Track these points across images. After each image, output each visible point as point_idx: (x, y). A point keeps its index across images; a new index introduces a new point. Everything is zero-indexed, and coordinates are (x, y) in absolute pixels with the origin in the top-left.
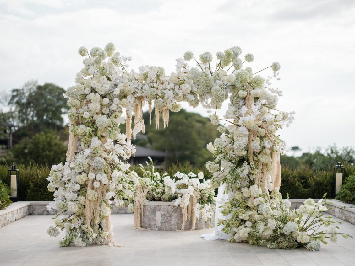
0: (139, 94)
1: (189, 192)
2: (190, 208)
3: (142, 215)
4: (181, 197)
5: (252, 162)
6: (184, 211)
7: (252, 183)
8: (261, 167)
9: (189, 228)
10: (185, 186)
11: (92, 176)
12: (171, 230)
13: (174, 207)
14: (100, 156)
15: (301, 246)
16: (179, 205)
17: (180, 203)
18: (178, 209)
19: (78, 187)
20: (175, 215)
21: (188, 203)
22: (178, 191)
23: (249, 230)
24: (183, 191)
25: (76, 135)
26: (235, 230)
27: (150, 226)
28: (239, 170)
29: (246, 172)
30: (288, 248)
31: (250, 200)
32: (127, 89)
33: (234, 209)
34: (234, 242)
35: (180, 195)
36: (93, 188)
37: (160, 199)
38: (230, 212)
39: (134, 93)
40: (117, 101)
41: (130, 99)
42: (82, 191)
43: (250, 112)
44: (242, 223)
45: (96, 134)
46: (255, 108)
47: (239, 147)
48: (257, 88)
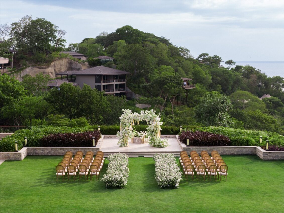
0: (134, 119)
1: (143, 136)
2: (143, 139)
3: (133, 140)
4: (141, 137)
7: (154, 135)
8: (156, 133)
9: (143, 143)
10: (142, 134)
11: (125, 134)
12: (139, 143)
14: (127, 130)
15: (162, 147)
18: (141, 139)
19: (123, 136)
20: (140, 140)
23: (153, 144)
24: (142, 135)
25: (122, 126)
27: (135, 142)
29: (153, 134)
30: (160, 147)
31: (154, 138)
32: (132, 118)
33: (151, 140)
37: (137, 137)
40: (130, 120)
41: (132, 120)
42: (124, 137)
43: (154, 123)
44: (152, 143)
45: (126, 126)
46: (155, 122)
47: (152, 129)
48: (156, 118)
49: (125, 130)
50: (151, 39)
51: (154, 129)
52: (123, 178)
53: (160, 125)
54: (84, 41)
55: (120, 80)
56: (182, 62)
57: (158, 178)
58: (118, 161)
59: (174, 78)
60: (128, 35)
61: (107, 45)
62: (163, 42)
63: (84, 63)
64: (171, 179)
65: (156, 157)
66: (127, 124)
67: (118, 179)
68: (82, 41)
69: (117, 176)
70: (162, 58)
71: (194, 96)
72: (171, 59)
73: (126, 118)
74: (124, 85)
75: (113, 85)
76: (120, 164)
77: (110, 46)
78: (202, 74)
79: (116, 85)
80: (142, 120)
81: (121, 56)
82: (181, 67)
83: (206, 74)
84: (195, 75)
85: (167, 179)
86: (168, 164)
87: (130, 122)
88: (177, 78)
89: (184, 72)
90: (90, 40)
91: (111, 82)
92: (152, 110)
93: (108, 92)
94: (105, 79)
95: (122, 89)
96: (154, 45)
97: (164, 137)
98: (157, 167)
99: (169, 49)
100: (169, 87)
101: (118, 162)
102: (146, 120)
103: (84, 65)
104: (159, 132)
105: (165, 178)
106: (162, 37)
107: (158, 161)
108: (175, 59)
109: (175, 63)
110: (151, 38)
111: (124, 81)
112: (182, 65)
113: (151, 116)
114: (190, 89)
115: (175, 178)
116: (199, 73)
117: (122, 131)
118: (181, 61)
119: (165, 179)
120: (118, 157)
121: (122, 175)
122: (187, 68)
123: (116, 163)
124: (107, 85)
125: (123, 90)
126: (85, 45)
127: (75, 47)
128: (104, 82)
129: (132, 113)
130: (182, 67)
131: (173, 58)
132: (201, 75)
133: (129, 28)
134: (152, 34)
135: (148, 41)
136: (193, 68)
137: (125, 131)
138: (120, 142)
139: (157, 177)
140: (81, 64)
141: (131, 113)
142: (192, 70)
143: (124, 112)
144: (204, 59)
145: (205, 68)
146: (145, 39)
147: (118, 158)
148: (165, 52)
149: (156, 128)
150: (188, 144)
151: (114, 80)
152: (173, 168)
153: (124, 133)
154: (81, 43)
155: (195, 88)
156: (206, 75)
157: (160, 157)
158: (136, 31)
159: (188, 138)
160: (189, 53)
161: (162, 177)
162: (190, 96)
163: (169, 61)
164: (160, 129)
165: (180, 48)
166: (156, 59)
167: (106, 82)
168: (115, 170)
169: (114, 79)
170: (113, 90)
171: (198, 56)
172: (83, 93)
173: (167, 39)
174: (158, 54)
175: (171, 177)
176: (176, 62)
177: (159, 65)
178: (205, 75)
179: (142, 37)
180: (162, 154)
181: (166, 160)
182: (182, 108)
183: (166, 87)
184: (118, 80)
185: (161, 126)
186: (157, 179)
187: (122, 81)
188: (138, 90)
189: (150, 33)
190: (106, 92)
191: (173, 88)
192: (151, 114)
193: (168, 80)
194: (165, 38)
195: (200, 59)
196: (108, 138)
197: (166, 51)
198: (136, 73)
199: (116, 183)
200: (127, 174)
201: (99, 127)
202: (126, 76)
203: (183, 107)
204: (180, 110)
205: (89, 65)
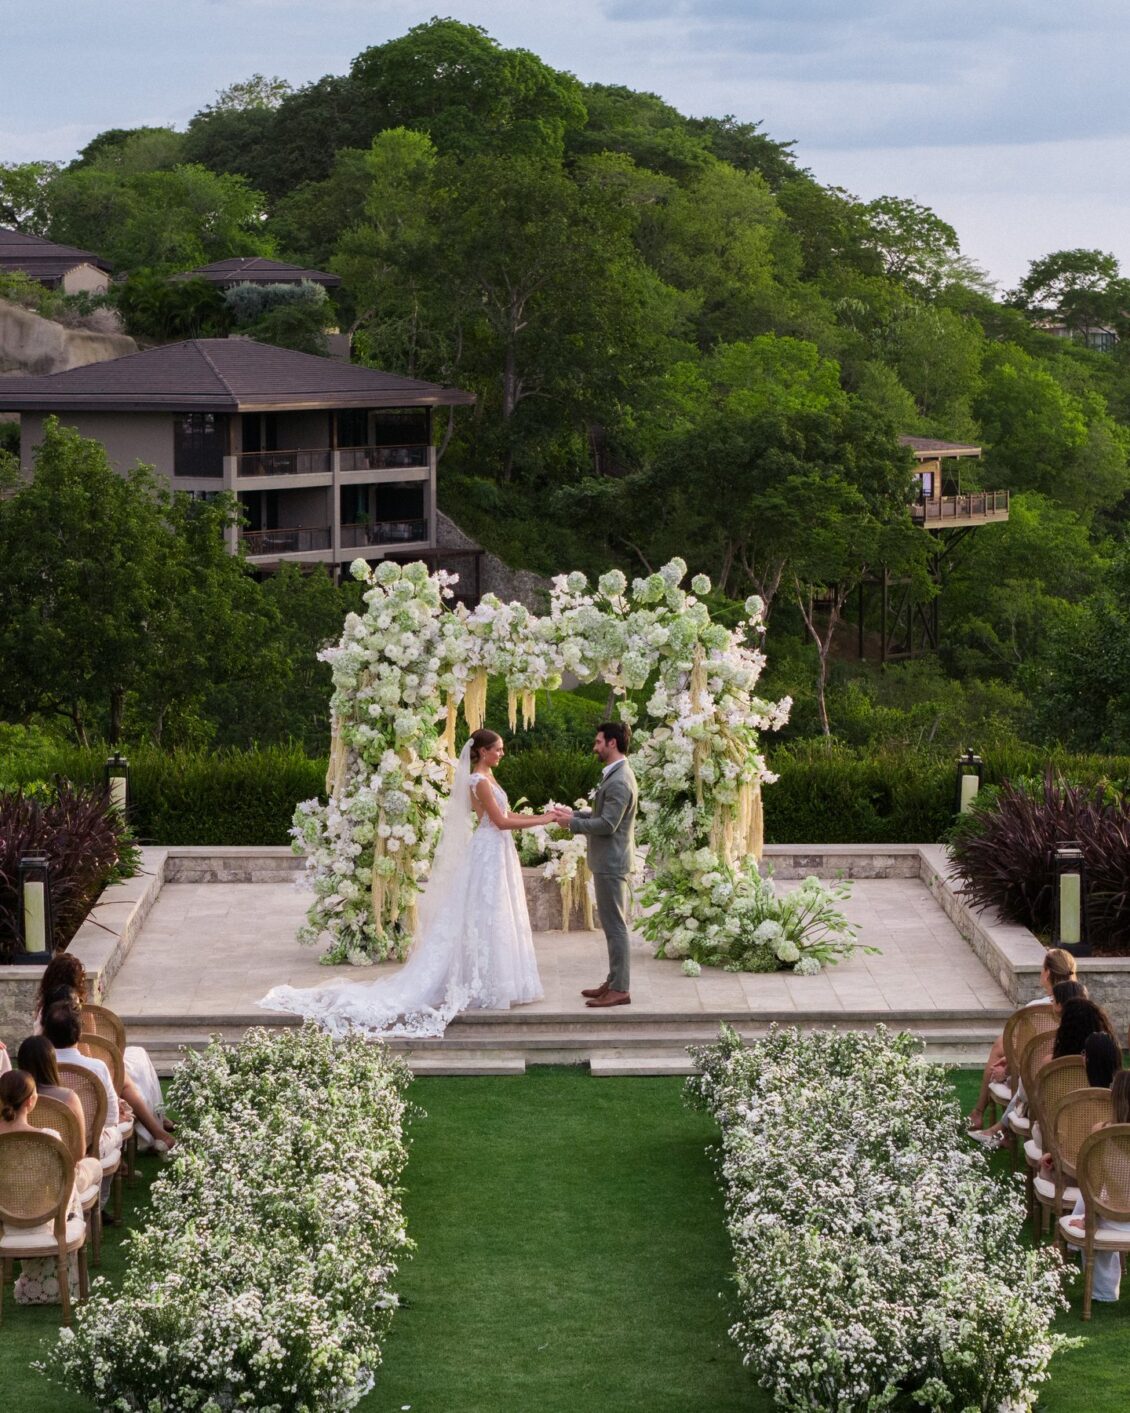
0: (475, 662)
1: (574, 849)
2: (577, 882)
4: (559, 858)
5: (701, 803)
6: (564, 890)
7: (701, 843)
8: (719, 811)
11: (384, 830)
13: (543, 879)
14: (400, 789)
15: (786, 967)
16: (554, 876)
17: (557, 872)
18: (552, 886)
19: (356, 850)
21: (573, 874)
22: (553, 845)
23: (690, 935)
24: (562, 844)
25: (349, 744)
26: (666, 934)
28: (674, 819)
29: (688, 822)
30: (761, 970)
31: (697, 876)
32: (452, 656)
33: (664, 894)
34: (665, 957)
35: (555, 855)
36: (386, 853)
38: (657, 900)
39: (465, 660)
40: (432, 678)
41: (459, 672)
42: (365, 858)
43: (697, 709)
44: (680, 921)
45: (391, 744)
46: (706, 700)
47: (675, 774)
48: (715, 651)
49: (377, 781)
50: (640, 130)
51: (694, 767)
52: (316, 1327)
53: (765, 727)
54: (93, 151)
55: (386, 452)
56: (895, 319)
57: (777, 1328)
58: (285, 1115)
59: (840, 439)
60: (453, 102)
61: (282, 182)
62: (742, 164)
63: (86, 311)
64: (933, 1344)
65: (729, 1065)
66: (408, 722)
67: (257, 1344)
68: (81, 158)
69: (244, 1304)
70: (733, 284)
71: (1002, 585)
72: (802, 297)
73: (393, 651)
74: (417, 489)
75: (324, 490)
76: (300, 1151)
77: (303, 193)
78: (1056, 418)
79: (348, 491)
80: (568, 673)
81: (389, 257)
82: (890, 363)
83: (1090, 413)
84: (998, 424)
85: (883, 1341)
86: (876, 1150)
87: (436, 702)
88: (868, 439)
89: (911, 401)
90: (144, 141)
91: (311, 470)
92: (677, 567)
93: (285, 548)
94: (263, 443)
95: (403, 529)
96: (664, 181)
97: (797, 865)
98: (746, 1185)
99: (783, 216)
100: (798, 502)
101: (276, 1127)
102: (610, 678)
103: (87, 333)
104: (749, 807)
105: (857, 1329)
106: (728, 119)
107: (753, 1116)
108: (834, 298)
109: (838, 323)
110: (640, 128)
111: (420, 460)
112: (895, 341)
113: (662, 634)
114: (968, 529)
115: (990, 1323)
116: (1030, 413)
117: (349, 795)
118: (882, 309)
119: (868, 1339)
120: (290, 1074)
121: (304, 1298)
122: (934, 365)
123: (250, 1143)
124: (273, 495)
125: (409, 540)
126: (103, 180)
127: (17, 194)
128: (246, 469)
129: (460, 604)
130: (894, 359)
131: (818, 288)
132: (1045, 428)
133: (465, 41)
134: (652, 96)
135: (614, 146)
136: (987, 366)
137: (382, 792)
138: (327, 914)
139: (762, 1313)
140: (60, 327)
141: (449, 605)
142: (978, 384)
143: (365, 587)
144: (1070, 297)
145: (1084, 370)
146: (592, 135)
147: (286, 1084)
148: (755, 238)
149: (718, 765)
150: (1070, 927)
151: (337, 455)
152: (938, 1201)
153: (374, 821)
154: (75, 166)
155: (1002, 516)
156: (1087, 425)
157: (770, 1073)
158: (523, 64)
159: (1069, 865)
160: (950, 253)
161: (819, 1322)
162: (963, 586)
163: (791, 309)
164: (759, 772)
165: (877, 207)
166: (687, 296)
167: (271, 471)
168: (239, 1231)
169: (331, 446)
170: (329, 531)
171: (1026, 272)
172: (34, 508)
173: (774, 137)
174: (698, 249)
175: (930, 1313)
176: (843, 318)
177: (706, 343)
178: (1081, 428)
179: (568, 114)
180: (792, 1033)
181: (845, 1103)
182: (900, 681)
183: (775, 507)
184: (368, 454)
185: (768, 740)
186: (761, 1339)
187: (401, 465)
188: (535, 536)
189: (631, 88)
190: (270, 548)
191: (835, 517)
192: (661, 610)
193: (794, 449)
194: (757, 132)
195: (1038, 295)
196: (215, 879)
197: (761, 230)
198: (519, 395)
199: (237, 1389)
200: (376, 1273)
201: (116, 768)
202: (436, 420)
203: (909, 679)
204: (888, 703)
205: (129, 333)
